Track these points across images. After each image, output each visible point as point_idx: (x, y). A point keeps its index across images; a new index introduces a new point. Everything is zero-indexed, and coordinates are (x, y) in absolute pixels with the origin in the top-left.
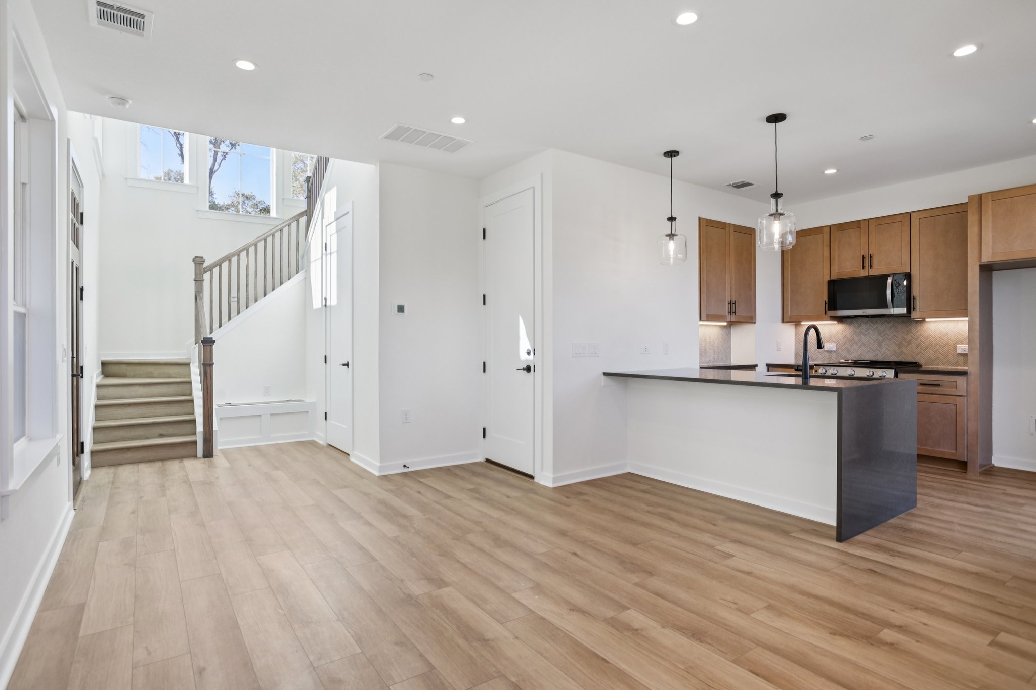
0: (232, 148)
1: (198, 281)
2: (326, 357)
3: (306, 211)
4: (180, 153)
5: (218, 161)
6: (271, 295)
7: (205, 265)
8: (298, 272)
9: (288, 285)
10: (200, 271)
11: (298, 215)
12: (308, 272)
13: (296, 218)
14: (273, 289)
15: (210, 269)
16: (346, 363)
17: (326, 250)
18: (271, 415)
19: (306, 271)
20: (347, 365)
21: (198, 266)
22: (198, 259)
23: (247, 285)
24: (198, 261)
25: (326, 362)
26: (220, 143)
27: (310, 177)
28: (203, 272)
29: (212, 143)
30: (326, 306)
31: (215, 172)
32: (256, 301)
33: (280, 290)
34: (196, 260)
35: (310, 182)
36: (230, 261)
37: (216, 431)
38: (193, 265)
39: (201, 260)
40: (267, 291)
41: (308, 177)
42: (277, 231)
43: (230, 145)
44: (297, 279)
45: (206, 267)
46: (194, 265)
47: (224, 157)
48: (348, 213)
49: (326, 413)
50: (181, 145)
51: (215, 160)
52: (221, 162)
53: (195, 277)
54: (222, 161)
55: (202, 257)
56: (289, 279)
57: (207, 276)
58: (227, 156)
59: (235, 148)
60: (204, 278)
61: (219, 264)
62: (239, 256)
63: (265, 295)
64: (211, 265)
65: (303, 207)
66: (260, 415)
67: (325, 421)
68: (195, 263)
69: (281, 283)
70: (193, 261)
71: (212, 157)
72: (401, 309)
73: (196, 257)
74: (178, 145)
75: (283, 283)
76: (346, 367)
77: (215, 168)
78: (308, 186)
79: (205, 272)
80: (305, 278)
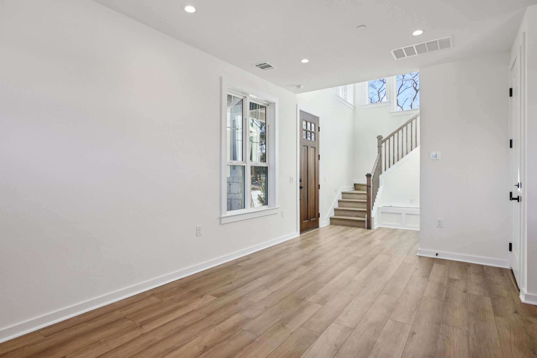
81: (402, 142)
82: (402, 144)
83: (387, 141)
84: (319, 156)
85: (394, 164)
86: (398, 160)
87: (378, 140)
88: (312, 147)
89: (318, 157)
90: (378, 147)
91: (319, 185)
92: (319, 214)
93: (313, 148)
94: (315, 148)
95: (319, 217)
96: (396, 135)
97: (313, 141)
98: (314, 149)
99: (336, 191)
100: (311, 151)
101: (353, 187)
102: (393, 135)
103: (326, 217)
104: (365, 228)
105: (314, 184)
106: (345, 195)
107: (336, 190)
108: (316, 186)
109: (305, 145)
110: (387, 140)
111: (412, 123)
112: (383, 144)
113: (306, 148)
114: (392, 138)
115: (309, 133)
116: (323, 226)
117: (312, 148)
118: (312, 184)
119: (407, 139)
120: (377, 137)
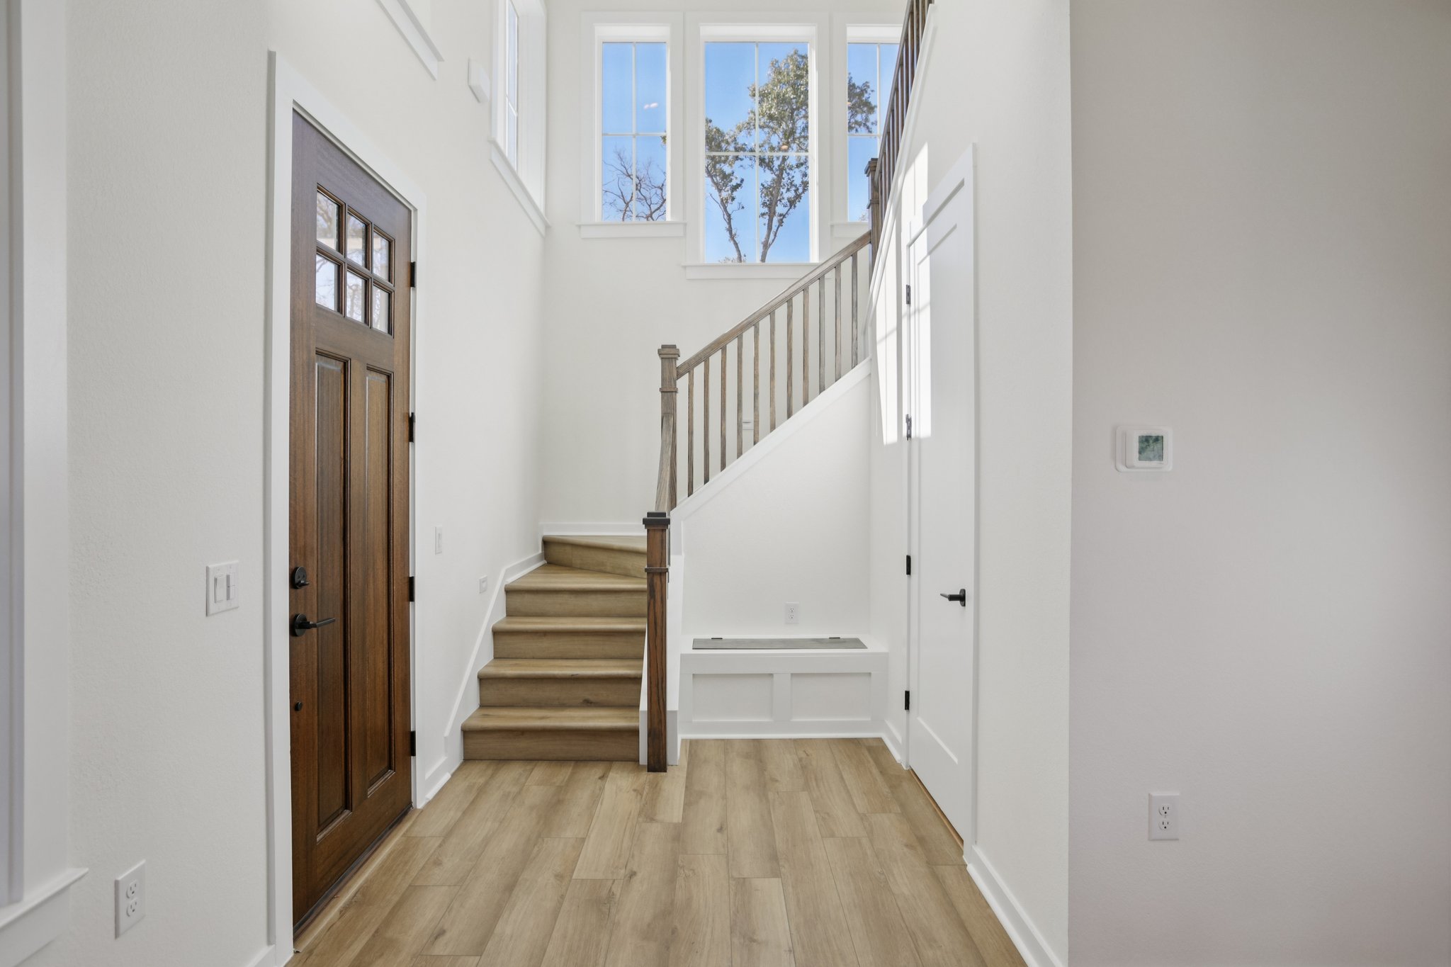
0: (791, 208)
1: (668, 392)
2: (909, 558)
3: (870, 233)
4: (727, 226)
5: (774, 228)
6: (801, 415)
7: (679, 362)
8: (855, 363)
9: (835, 391)
10: (671, 373)
11: (855, 243)
12: (874, 362)
13: (851, 250)
14: (806, 403)
15: (689, 368)
16: (957, 593)
17: (909, 302)
18: (792, 675)
19: (871, 360)
20: (961, 598)
21: (667, 363)
22: (666, 351)
23: (756, 396)
24: (668, 354)
25: (909, 572)
26: (776, 203)
27: (876, 159)
28: (675, 375)
29: (767, 206)
30: (909, 436)
31: (770, 245)
32: (773, 427)
33: (819, 402)
34: (662, 352)
35: (878, 169)
36: (724, 350)
37: (675, 712)
38: (658, 362)
39: (672, 351)
40: (794, 408)
41: (873, 159)
42: (812, 281)
43: (788, 204)
44: (853, 377)
45: (682, 365)
46: (660, 361)
47: (781, 222)
48: (962, 184)
49: (907, 694)
50: (729, 216)
51: (770, 228)
52: (777, 230)
53: (662, 385)
54: (778, 228)
55: (674, 347)
56: (836, 381)
57: (682, 383)
58: (784, 220)
59: (795, 207)
60: (677, 387)
61: (703, 357)
62: (740, 338)
63: (789, 415)
64: (690, 360)
65: (866, 227)
66: (771, 675)
67: (905, 711)
68: (662, 358)
69: (822, 389)
70: (660, 354)
71: (767, 226)
72: (1150, 444)
73: (664, 347)
74: (726, 216)
75: (824, 390)
76: (958, 602)
77: (770, 241)
78: (873, 180)
79: (679, 376)
80: (870, 374)
81: (756, 377)
82: (756, 387)
83: (699, 370)
84: (411, 420)
85: (723, 466)
86: (740, 454)
87: (662, 362)
88: (370, 369)
89: (406, 424)
90: (662, 392)
91: (411, 581)
92: (413, 735)
93: (380, 372)
94: (389, 377)
95: (413, 753)
96: (732, 347)
97: (379, 333)
98: (384, 378)
99: (483, 588)
100: (367, 390)
101: (540, 551)
102: (719, 345)
103: (447, 733)
104: (637, 760)
105: (385, 580)
106: (519, 601)
107: (484, 585)
108: (395, 587)
109: (326, 348)
110: (698, 363)
111: (790, 307)
112: (679, 380)
113: (336, 367)
114: (715, 359)
115: (353, 281)
116: (430, 795)
117: (374, 374)
118: (371, 585)
119: (773, 367)
120: (659, 350)
